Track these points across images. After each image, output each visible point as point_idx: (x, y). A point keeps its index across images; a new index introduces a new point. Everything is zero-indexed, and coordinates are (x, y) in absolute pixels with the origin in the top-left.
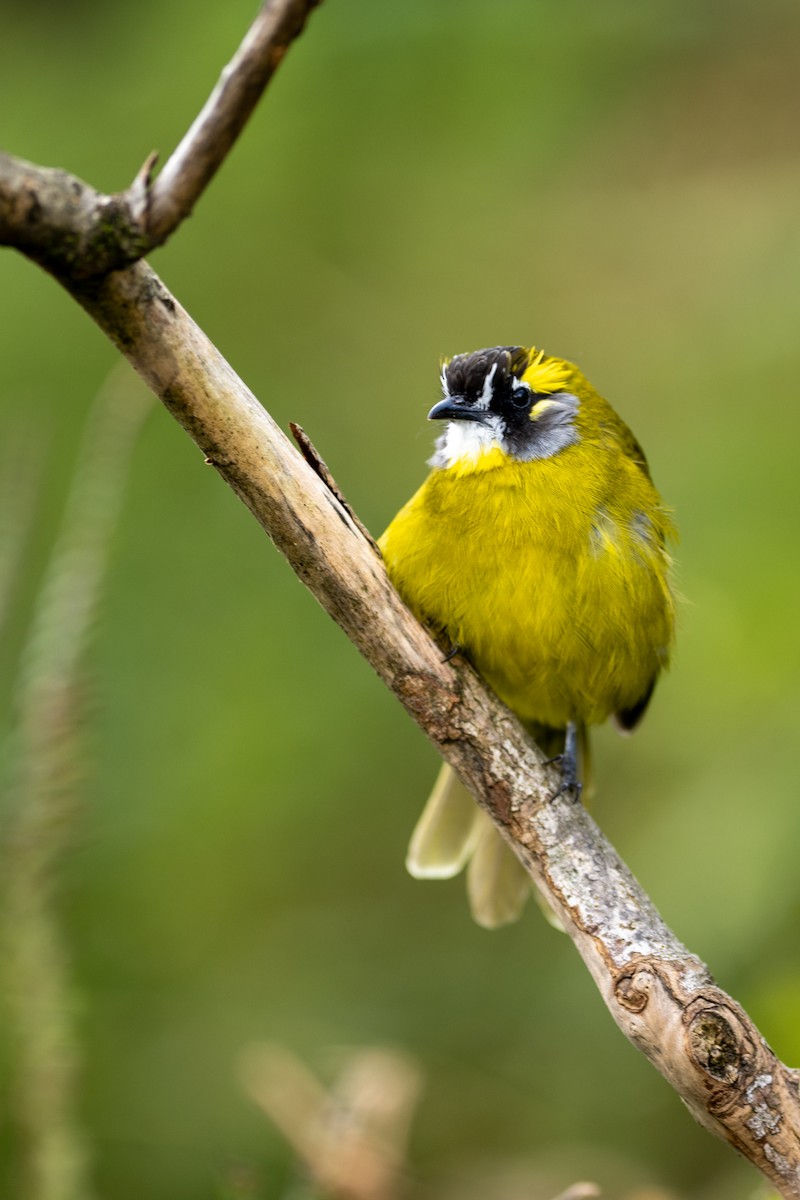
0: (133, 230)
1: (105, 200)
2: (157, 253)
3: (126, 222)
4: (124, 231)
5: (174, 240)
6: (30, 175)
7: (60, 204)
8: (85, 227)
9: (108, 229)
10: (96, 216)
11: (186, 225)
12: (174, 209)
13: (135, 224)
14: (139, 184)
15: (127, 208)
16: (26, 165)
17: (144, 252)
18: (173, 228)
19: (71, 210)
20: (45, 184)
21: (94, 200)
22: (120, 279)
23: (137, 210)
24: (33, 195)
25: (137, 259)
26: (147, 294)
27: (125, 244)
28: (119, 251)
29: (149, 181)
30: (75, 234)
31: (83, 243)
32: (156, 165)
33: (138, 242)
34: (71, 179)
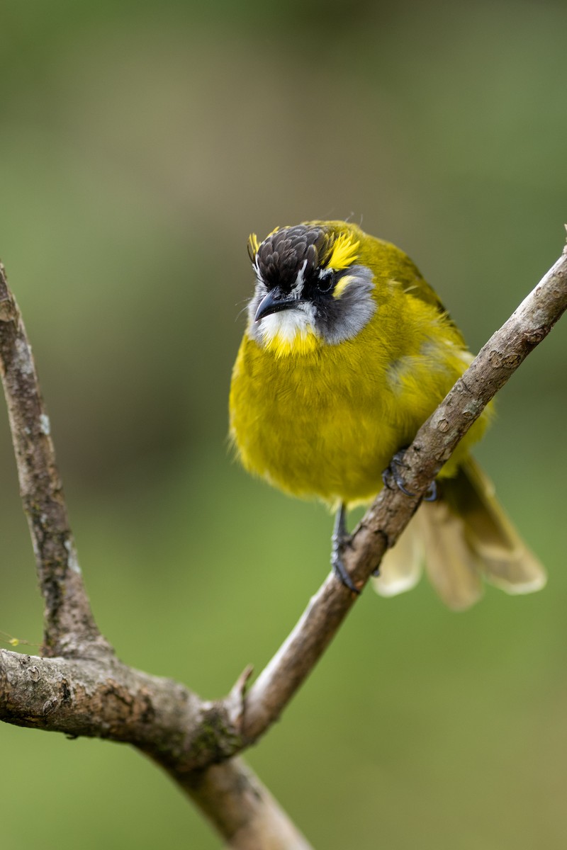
0: (230, 731)
1: (207, 706)
2: (251, 752)
3: (224, 724)
4: (223, 732)
5: (266, 741)
6: (145, 683)
7: (169, 708)
8: (190, 728)
9: (208, 729)
10: (199, 719)
11: (275, 730)
12: (265, 714)
13: (232, 727)
14: (236, 693)
15: (226, 713)
16: (142, 675)
17: (238, 749)
18: (263, 730)
19: (178, 713)
20: (157, 691)
21: (199, 705)
22: (217, 772)
23: (234, 714)
24: (147, 700)
25: (229, 757)
26: (239, 784)
27: (223, 743)
28: (217, 748)
29: (244, 691)
30: (181, 734)
31: (187, 742)
32: (251, 677)
33: (234, 742)
34: (179, 688)
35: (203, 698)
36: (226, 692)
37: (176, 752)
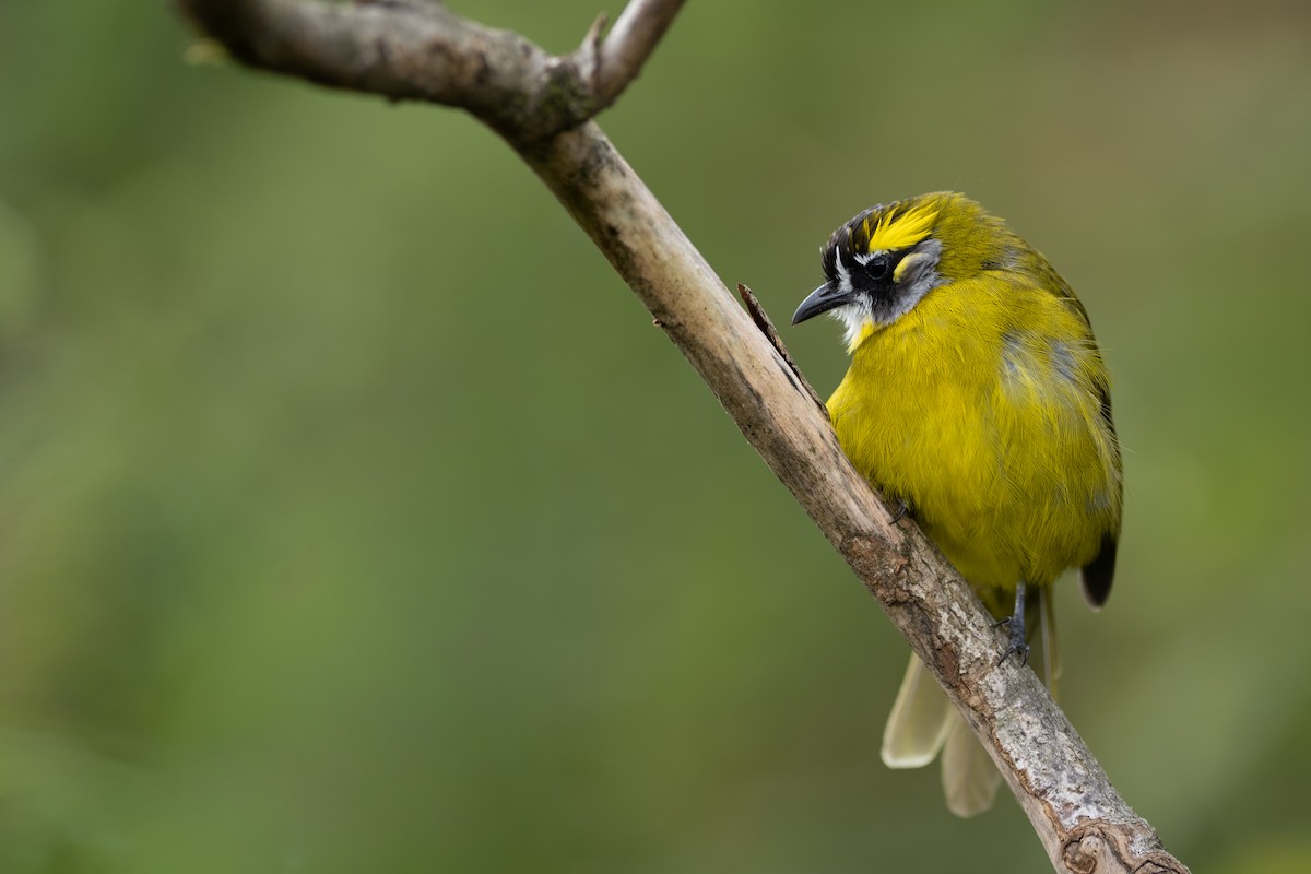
0: (581, 92)
1: (554, 62)
2: (606, 114)
3: (574, 83)
4: (573, 93)
5: (624, 101)
6: (478, 36)
7: (508, 66)
8: (533, 89)
9: (556, 90)
10: (545, 78)
11: (635, 88)
12: (622, 70)
13: (583, 86)
14: (587, 45)
15: (575, 71)
16: (475, 27)
17: (592, 113)
18: (621, 88)
19: (520, 71)
20: (494, 45)
21: (544, 62)
22: (569, 140)
23: (586, 71)
24: (481, 56)
25: (584, 121)
26: (596, 155)
27: (574, 105)
28: (567, 112)
29: (598, 43)
30: (524, 96)
31: (531, 106)
32: (606, 26)
33: (586, 104)
34: (520, 41)
35: (550, 52)
36: (576, 44)
37: (519, 118)
